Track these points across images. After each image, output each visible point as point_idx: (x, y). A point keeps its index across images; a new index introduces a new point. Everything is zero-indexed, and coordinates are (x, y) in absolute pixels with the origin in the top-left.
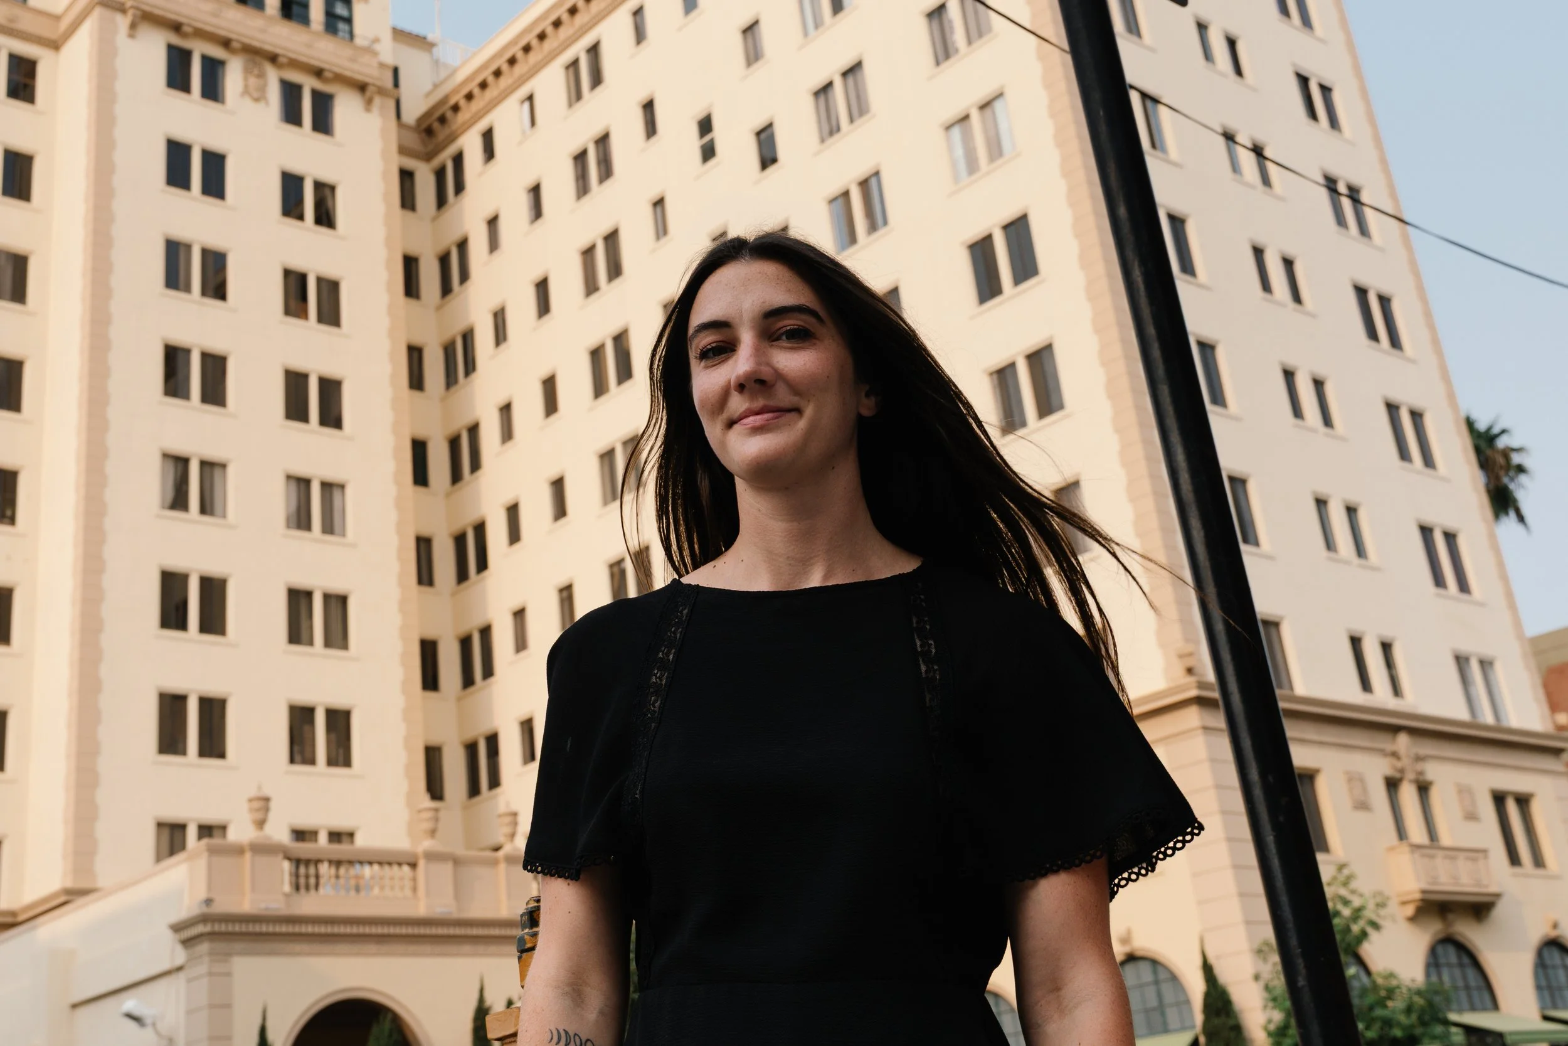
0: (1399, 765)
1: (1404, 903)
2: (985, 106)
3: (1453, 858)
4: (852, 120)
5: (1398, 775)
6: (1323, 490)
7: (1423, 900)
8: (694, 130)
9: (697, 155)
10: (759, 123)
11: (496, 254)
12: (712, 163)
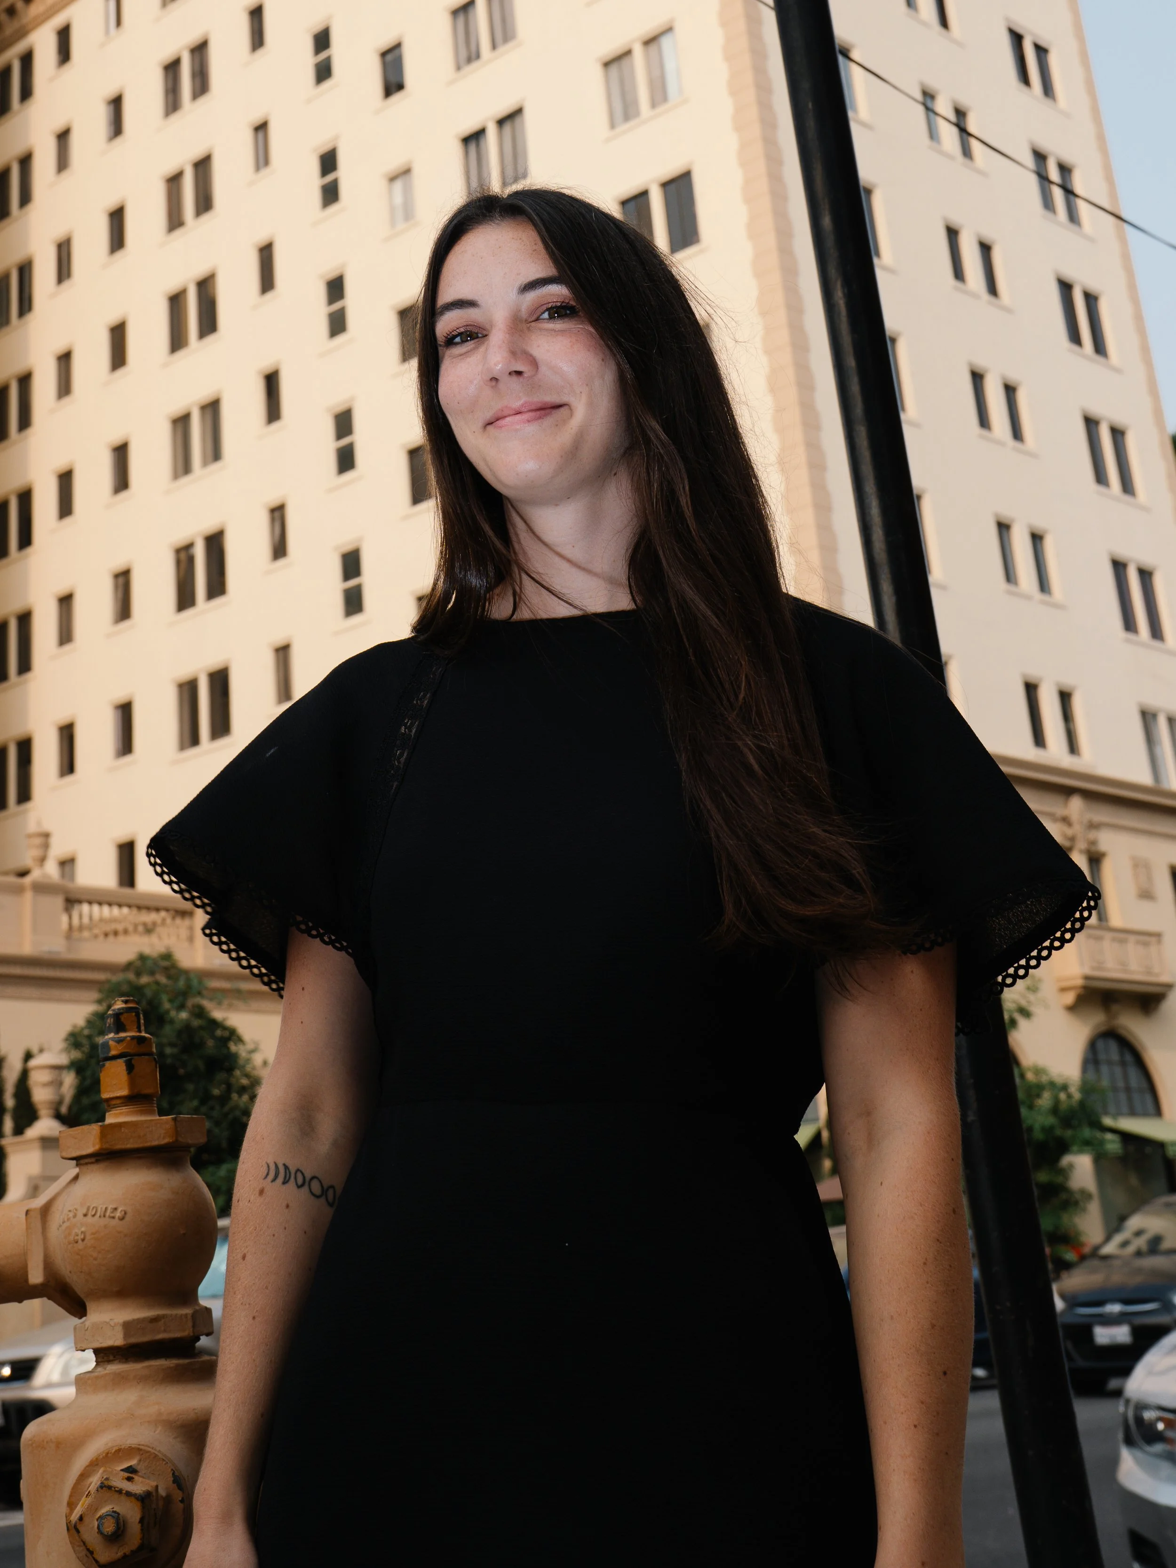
0: (1070, 832)
1: (1063, 990)
2: (650, 41)
3: (1122, 941)
4: (494, 47)
6: (1007, 513)
7: (1084, 986)
8: (308, 45)
9: (310, 74)
10: (385, 41)
11: (65, 174)
12: (327, 84)
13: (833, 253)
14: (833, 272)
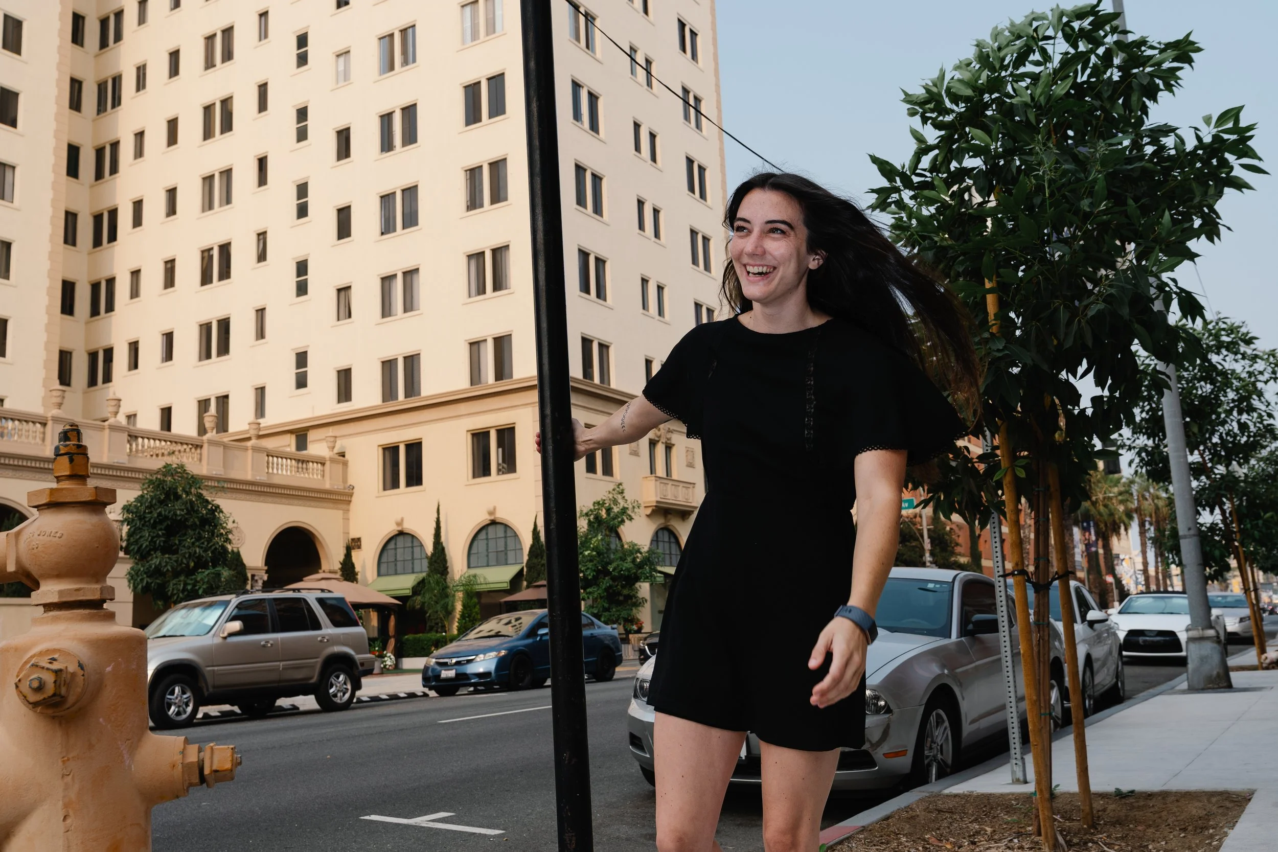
1: (647, 507)
3: (677, 486)
5: (657, 439)
6: (647, 274)
7: (656, 506)
11: (143, 26)
13: (534, 83)
14: (532, 93)
